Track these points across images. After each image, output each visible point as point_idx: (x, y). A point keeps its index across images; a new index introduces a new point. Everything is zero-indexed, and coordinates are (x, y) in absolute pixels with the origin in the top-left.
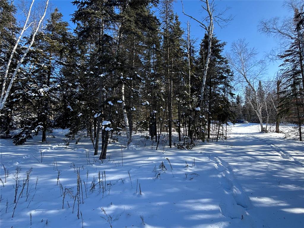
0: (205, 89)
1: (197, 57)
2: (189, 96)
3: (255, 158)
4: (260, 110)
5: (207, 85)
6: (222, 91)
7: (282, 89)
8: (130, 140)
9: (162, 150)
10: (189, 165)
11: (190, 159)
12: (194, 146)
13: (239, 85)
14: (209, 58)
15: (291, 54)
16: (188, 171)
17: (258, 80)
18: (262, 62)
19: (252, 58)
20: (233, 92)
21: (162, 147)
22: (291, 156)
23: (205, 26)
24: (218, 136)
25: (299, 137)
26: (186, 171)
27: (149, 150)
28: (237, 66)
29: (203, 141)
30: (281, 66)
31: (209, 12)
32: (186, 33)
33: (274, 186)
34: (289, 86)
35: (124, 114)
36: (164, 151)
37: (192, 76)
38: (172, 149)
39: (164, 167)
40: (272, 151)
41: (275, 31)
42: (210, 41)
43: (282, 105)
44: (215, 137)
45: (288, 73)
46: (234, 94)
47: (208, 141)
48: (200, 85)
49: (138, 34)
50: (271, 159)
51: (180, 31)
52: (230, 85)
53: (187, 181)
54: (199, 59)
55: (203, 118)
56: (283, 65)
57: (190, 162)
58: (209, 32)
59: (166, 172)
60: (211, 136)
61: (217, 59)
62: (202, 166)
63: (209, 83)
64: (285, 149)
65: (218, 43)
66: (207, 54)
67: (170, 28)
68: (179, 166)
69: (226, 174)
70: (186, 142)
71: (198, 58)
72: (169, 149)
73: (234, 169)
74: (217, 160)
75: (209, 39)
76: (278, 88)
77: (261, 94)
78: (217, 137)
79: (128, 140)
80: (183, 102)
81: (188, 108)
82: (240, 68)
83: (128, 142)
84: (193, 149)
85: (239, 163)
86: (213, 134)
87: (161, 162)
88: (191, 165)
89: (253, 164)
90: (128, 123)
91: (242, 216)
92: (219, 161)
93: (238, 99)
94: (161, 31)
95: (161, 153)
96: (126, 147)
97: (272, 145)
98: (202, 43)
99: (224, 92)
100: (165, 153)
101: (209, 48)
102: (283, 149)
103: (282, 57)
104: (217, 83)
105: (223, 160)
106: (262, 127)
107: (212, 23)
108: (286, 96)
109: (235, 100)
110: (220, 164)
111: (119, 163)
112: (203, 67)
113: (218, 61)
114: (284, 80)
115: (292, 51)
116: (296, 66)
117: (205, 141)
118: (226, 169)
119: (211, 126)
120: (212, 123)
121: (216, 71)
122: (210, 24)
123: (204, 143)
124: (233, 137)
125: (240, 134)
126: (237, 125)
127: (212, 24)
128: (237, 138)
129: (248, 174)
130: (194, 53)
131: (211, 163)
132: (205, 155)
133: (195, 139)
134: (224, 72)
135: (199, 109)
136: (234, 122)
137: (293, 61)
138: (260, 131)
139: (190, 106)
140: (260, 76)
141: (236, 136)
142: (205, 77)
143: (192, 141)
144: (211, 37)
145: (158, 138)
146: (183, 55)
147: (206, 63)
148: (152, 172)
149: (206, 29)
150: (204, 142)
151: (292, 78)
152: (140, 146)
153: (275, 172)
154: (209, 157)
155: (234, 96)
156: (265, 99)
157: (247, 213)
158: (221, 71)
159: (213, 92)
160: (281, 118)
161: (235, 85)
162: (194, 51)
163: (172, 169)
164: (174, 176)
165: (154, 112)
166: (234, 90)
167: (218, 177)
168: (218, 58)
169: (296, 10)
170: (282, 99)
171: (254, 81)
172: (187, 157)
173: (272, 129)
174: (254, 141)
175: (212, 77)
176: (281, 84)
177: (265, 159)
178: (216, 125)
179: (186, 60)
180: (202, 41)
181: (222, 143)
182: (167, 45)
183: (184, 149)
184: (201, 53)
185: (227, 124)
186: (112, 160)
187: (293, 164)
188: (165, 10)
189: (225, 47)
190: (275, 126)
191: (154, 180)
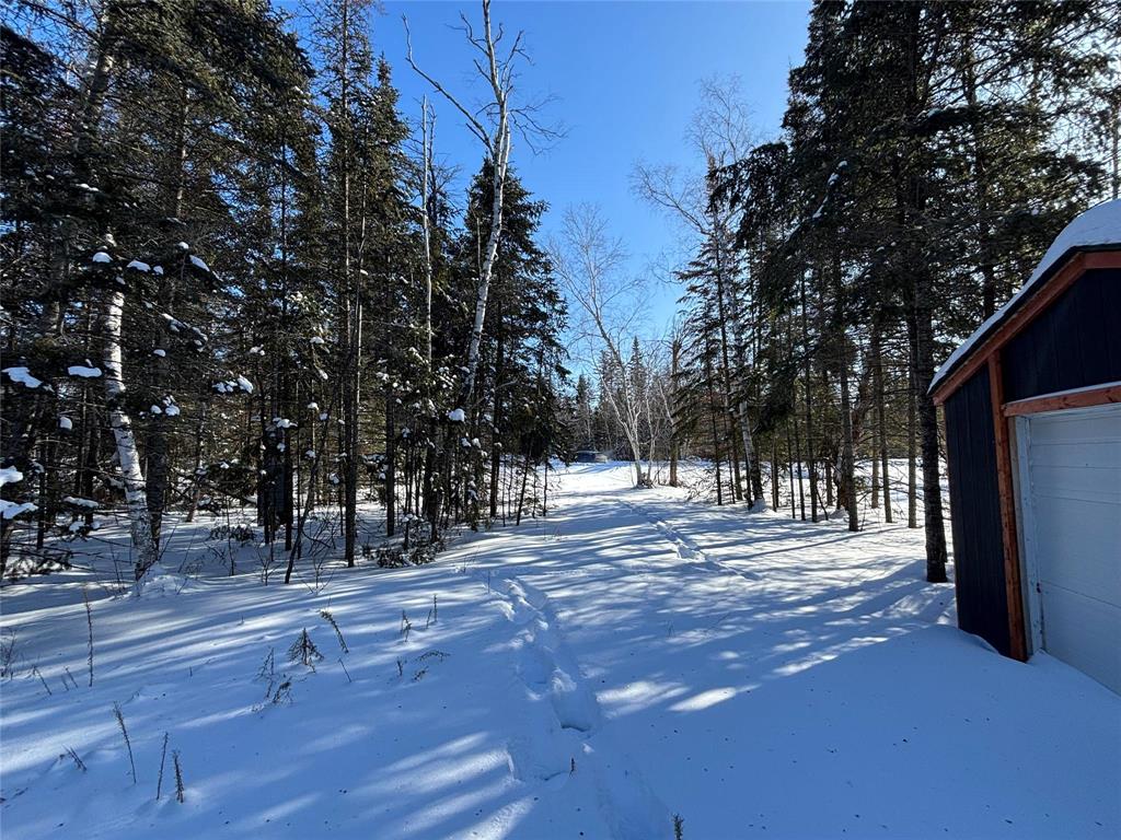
0: (483, 349)
1: (458, 234)
2: (425, 366)
3: (619, 566)
4: (635, 423)
5: (491, 334)
6: (533, 359)
7: (682, 364)
8: (149, 551)
9: (310, 581)
10: (414, 622)
11: (420, 600)
12: (443, 548)
13: (583, 343)
14: (496, 245)
15: (701, 273)
16: (412, 646)
17: (630, 334)
18: (638, 282)
19: (615, 266)
20: (565, 365)
21: (311, 568)
22: (699, 548)
23: (483, 131)
24: (521, 505)
25: (716, 494)
26: (402, 648)
27: (254, 586)
28: (578, 284)
29: (474, 528)
30: (680, 301)
31: (495, 88)
32: (418, 136)
33: (658, 643)
34: (696, 358)
35: (118, 435)
36: (319, 584)
37: (437, 298)
38: (355, 572)
39: (313, 649)
40: (659, 539)
41: (669, 202)
42: (498, 187)
43: (684, 409)
44: (512, 509)
45: (695, 324)
46: (569, 372)
47: (489, 526)
48: (464, 334)
49: (197, 80)
50: (656, 564)
51: (395, 123)
52: (557, 341)
53: (402, 686)
54: (462, 239)
55: (475, 446)
56: (684, 299)
57: (417, 613)
58: (495, 156)
59: (320, 668)
60: (499, 509)
61: (522, 252)
62: (460, 619)
63: (496, 329)
64: (689, 531)
65: (527, 200)
66: (488, 228)
67: (355, 100)
68: (376, 634)
69: (537, 634)
70: (413, 536)
71: (461, 235)
72: (343, 572)
73: (562, 611)
74: (513, 588)
75: (497, 179)
76: (675, 362)
77: (638, 378)
78: (517, 509)
79: (140, 553)
80: (405, 387)
81: (424, 412)
82: (585, 291)
83: (138, 565)
84: (437, 560)
85: (574, 590)
86: (506, 500)
87: (301, 630)
88: (421, 622)
89: (613, 585)
90: (140, 477)
91: (573, 763)
92: (519, 591)
93: (582, 386)
94: (315, 102)
95: (306, 594)
96: (123, 591)
97: (660, 523)
98: (476, 187)
99: (539, 362)
100: (321, 593)
101: (496, 209)
102: (682, 531)
103: (684, 277)
104: (519, 332)
105: (531, 588)
106: (639, 470)
107: (506, 127)
108: (690, 386)
109: (572, 392)
110: (522, 600)
111: (70, 675)
112: (478, 271)
113: (523, 261)
114: (687, 342)
115: (703, 265)
116: (710, 307)
117: (481, 527)
118: (537, 617)
119: (501, 476)
120: (505, 462)
121: (517, 294)
122: (501, 129)
123: (475, 534)
124: (566, 507)
125: (585, 495)
126: (576, 467)
127: (507, 133)
128: (576, 509)
129: (598, 619)
130: (446, 217)
131: (493, 603)
132: (474, 577)
133: (445, 524)
134: (540, 297)
135: (460, 415)
136: (568, 460)
137: (706, 292)
138: (636, 483)
139: (431, 403)
140: (633, 323)
141: (573, 501)
142: (482, 306)
143: (434, 532)
144: (501, 173)
145: (294, 532)
146: (402, 215)
147: (485, 259)
148: (255, 681)
149: (486, 141)
150: (476, 531)
151: (703, 337)
152: (207, 578)
153: (661, 602)
154: (488, 580)
155: (567, 376)
156: (647, 393)
157: (588, 749)
158: (532, 294)
159: (508, 360)
160: (681, 444)
161: (571, 344)
162: (446, 209)
163: (347, 651)
164: (349, 679)
165: (279, 425)
166: (569, 357)
167: (512, 649)
168: (525, 250)
169: (712, 160)
170: (683, 392)
171: (621, 337)
172: (413, 593)
173: (661, 477)
174: (621, 513)
175: (506, 311)
176: (680, 353)
177: (641, 567)
178: (515, 469)
179: (416, 236)
180: (475, 182)
181: (533, 530)
182: (344, 163)
183: (404, 565)
184: (470, 224)
185: (550, 467)
186: (23, 669)
187: (702, 572)
188: (335, 27)
189: (544, 217)
190: (669, 469)
191: (259, 716)
